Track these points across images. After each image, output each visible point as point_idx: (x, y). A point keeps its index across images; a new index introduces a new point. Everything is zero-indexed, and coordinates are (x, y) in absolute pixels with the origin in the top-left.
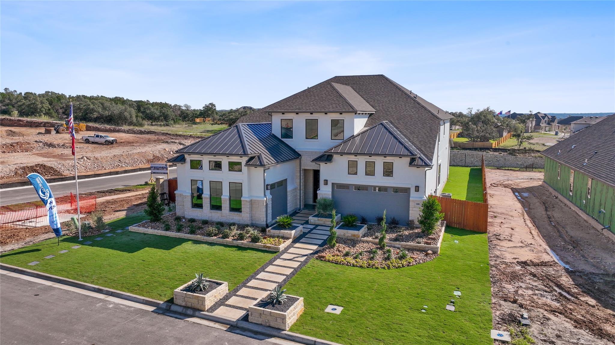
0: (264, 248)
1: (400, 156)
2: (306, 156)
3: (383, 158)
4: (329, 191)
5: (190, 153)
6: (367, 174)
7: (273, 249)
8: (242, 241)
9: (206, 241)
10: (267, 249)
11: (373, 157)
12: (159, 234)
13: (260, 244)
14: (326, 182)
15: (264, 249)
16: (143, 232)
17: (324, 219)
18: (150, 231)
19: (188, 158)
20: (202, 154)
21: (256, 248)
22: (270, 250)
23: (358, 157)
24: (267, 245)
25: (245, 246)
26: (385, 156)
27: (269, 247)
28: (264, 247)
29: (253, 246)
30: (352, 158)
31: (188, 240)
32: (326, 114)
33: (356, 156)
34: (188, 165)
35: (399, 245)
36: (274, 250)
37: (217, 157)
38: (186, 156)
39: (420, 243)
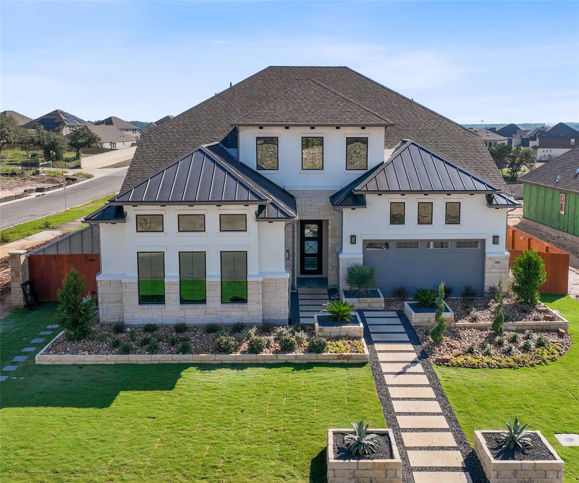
0: (340, 359)
1: (472, 192)
2: (304, 199)
3: (445, 196)
4: (359, 254)
5: (135, 203)
6: (420, 222)
7: (356, 359)
8: (294, 354)
9: (220, 362)
10: (345, 361)
11: (430, 196)
12: (113, 363)
14: (353, 240)
15: (339, 361)
16: (71, 363)
17: (369, 300)
18: (90, 359)
19: (131, 212)
20: (163, 203)
21: (324, 361)
22: (350, 361)
23: (407, 196)
24: (344, 354)
25: (302, 362)
26: (449, 193)
27: (349, 357)
28: (339, 357)
29: (317, 359)
30: (398, 198)
31: (186, 366)
32: (338, 128)
33: (404, 195)
34: (130, 224)
35: (513, 326)
36: (358, 361)
37: (195, 207)
38: (127, 209)
39: (539, 320)
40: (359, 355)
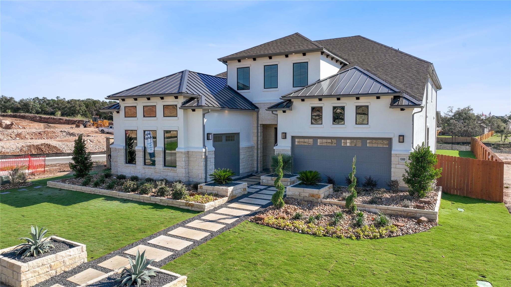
0: (186, 206)
1: (378, 95)
2: (264, 109)
3: (354, 100)
4: (287, 147)
6: (335, 122)
8: (162, 198)
9: (121, 197)
10: (190, 208)
11: (342, 100)
12: (75, 190)
13: (183, 201)
14: (285, 136)
15: (186, 208)
19: (122, 105)
22: (193, 209)
23: (323, 101)
24: (190, 202)
25: (164, 204)
26: (358, 96)
27: (192, 205)
28: (186, 204)
30: (317, 103)
32: (287, 56)
34: (122, 113)
35: (376, 208)
37: (151, 100)
39: (408, 207)
40: (199, 205)
